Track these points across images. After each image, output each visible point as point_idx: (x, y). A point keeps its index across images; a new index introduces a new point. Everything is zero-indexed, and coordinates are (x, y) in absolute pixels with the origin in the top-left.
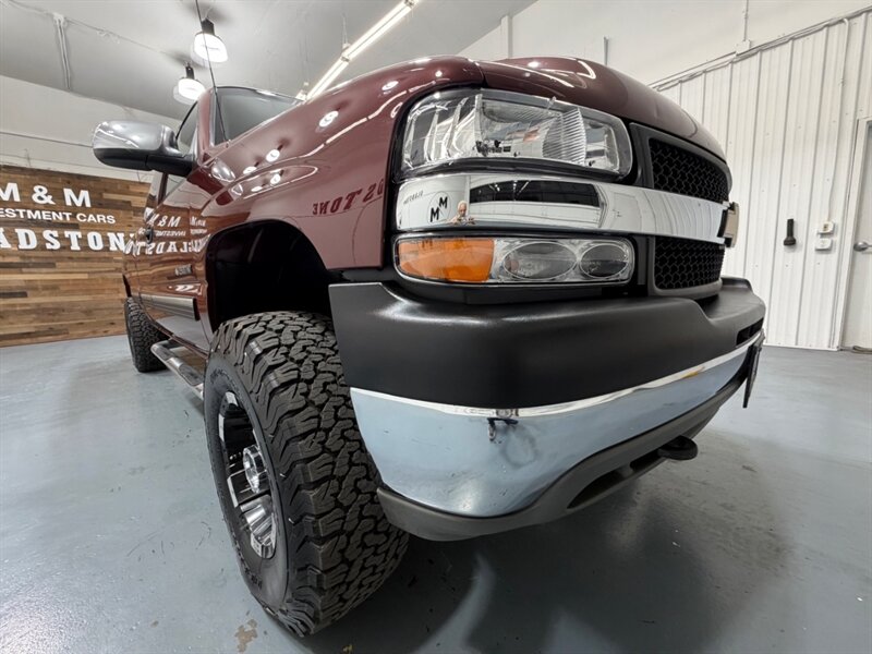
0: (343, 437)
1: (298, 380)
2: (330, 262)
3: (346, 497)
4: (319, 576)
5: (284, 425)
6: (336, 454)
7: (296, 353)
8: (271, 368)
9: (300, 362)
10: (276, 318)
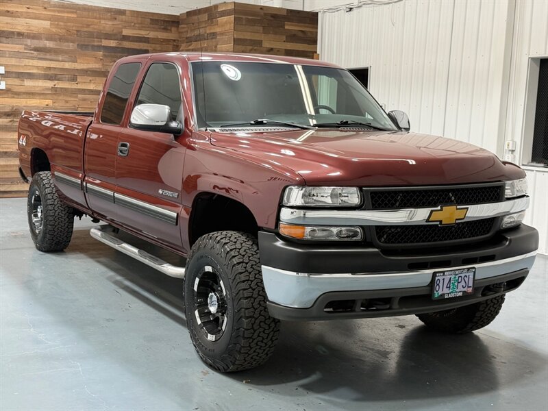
0: (257, 284)
1: (243, 262)
3: (256, 305)
4: (244, 332)
5: (237, 277)
6: (254, 290)
7: (242, 252)
8: (234, 257)
9: (244, 256)
10: (230, 233)
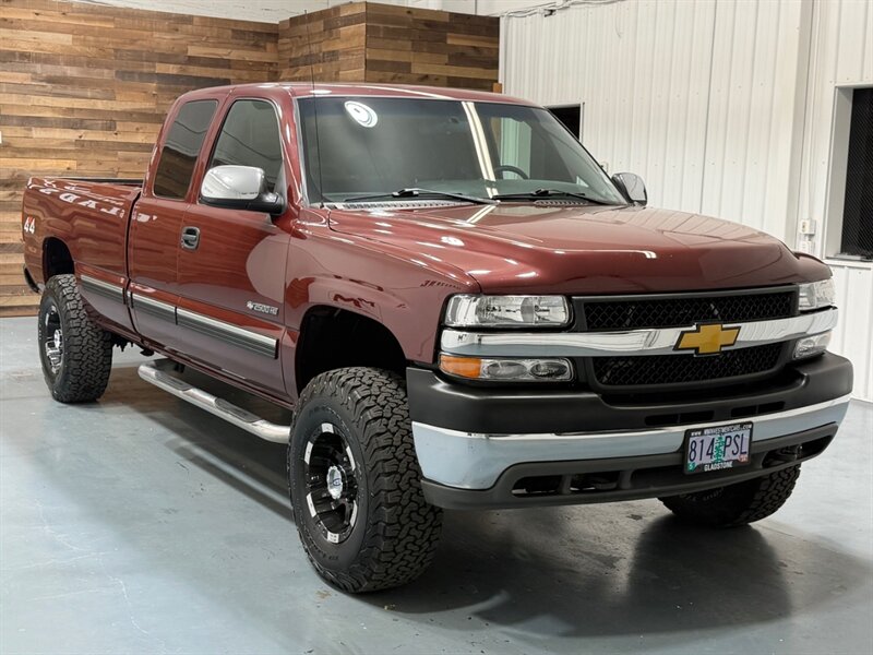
0: (405, 452)
2: (408, 355)
3: (404, 486)
4: (385, 528)
5: (373, 441)
7: (380, 400)
8: (368, 408)
